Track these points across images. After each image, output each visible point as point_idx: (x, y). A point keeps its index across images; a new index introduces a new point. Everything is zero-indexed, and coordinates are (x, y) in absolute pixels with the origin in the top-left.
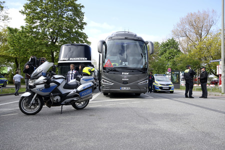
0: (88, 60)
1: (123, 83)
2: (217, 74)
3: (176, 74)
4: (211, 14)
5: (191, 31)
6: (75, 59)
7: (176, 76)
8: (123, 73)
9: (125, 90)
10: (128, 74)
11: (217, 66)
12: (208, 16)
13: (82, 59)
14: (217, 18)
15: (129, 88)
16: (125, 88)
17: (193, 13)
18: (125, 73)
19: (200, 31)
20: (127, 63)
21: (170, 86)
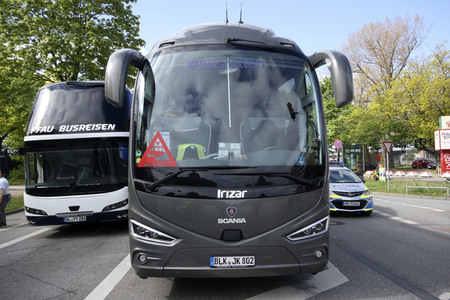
0: (117, 130)
1: (222, 239)
2: (437, 148)
3: (354, 153)
4: (412, 24)
5: (370, 62)
6: (75, 127)
7: (355, 158)
8: (220, 194)
9: (231, 270)
10: (241, 194)
11: (436, 133)
12: (405, 28)
13: (98, 126)
14: (424, 34)
15: (251, 260)
16: (230, 259)
17: (374, 23)
18: (232, 194)
19: (388, 61)
20: (236, 147)
21: (363, 197)
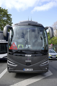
0: (6, 41)
1: (26, 65)
7: (55, 48)
8: (26, 55)
15: (32, 69)
16: (28, 69)
18: (28, 55)
20: (30, 46)
21: (56, 56)
